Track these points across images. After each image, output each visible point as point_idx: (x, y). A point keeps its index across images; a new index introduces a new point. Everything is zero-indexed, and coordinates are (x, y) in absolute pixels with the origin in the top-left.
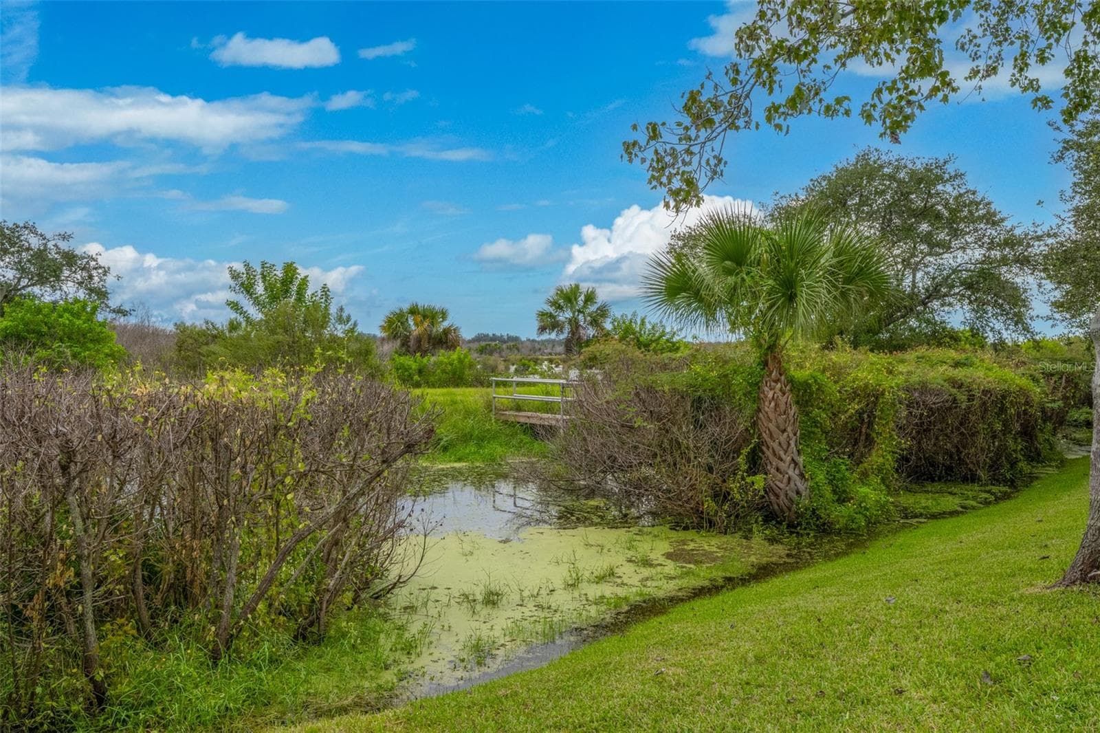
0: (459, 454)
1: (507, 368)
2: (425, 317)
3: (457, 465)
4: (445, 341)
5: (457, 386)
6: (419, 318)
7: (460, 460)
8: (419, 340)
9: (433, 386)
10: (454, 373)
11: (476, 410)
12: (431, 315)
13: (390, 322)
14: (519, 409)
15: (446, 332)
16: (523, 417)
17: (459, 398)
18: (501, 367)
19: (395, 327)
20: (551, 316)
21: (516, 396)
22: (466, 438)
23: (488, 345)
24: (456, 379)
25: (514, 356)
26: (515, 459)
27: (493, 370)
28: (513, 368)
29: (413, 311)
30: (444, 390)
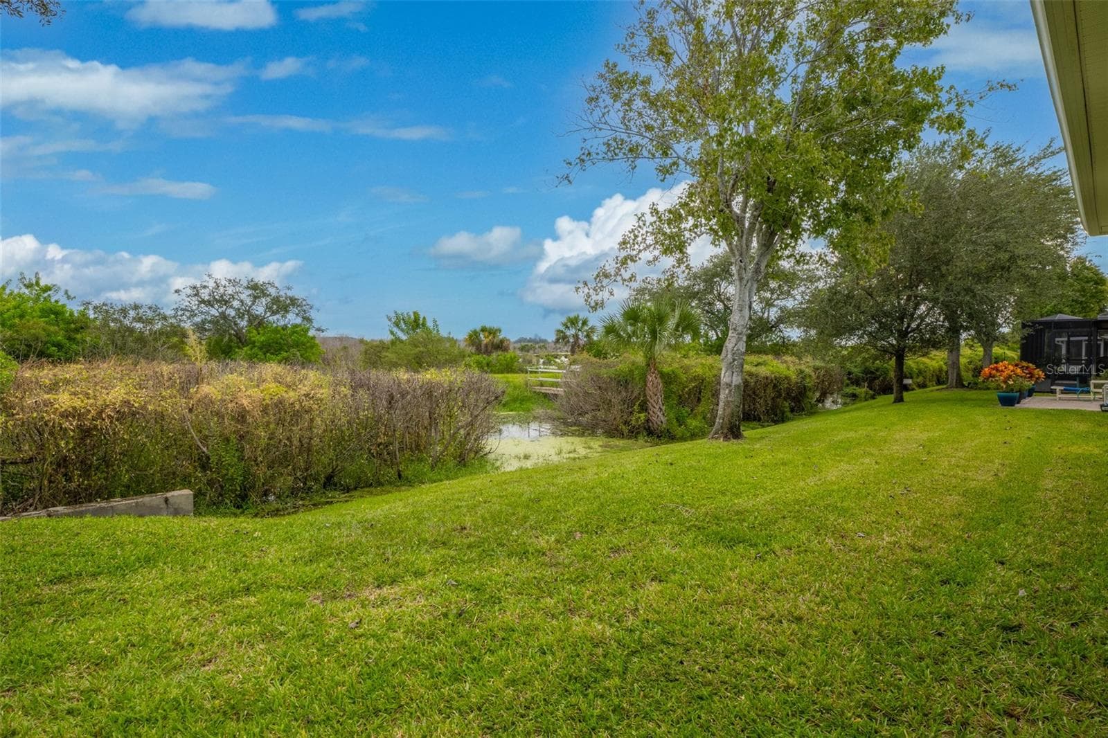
0: (512, 408)
1: (538, 362)
2: (490, 333)
3: (511, 413)
4: (501, 346)
5: (508, 372)
6: (487, 334)
7: (512, 411)
8: (486, 346)
9: (495, 373)
10: (507, 365)
11: (520, 386)
12: (492, 332)
13: (470, 336)
14: (542, 385)
15: (502, 341)
16: (544, 390)
17: (511, 380)
18: (534, 360)
19: (473, 339)
20: (562, 332)
21: (541, 379)
22: (515, 400)
23: (527, 346)
24: (509, 368)
25: (543, 353)
26: (539, 411)
27: (530, 362)
28: (542, 361)
29: (483, 330)
30: (503, 375)
